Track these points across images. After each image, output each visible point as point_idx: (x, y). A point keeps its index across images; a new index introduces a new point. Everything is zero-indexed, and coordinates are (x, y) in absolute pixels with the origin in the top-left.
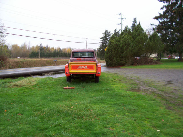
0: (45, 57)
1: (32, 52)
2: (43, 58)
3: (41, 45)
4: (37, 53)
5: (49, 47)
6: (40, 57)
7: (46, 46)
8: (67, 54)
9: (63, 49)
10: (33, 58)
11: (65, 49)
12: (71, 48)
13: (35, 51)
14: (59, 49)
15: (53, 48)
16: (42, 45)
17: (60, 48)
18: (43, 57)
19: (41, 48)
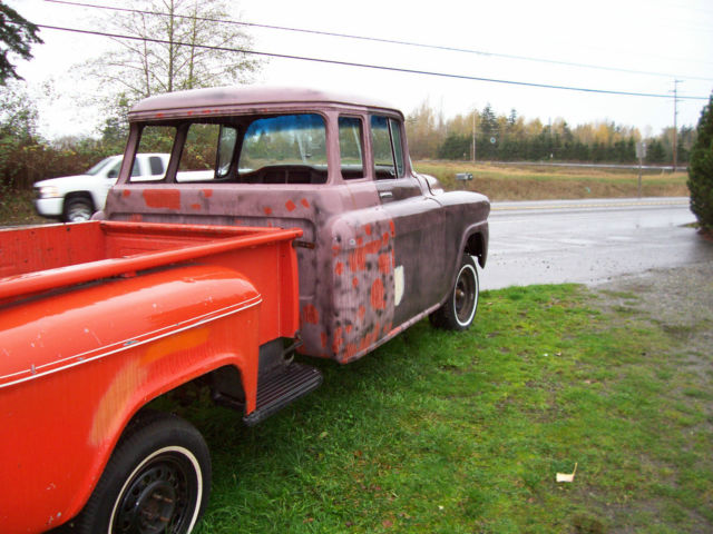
0: (499, 160)
1: (450, 139)
2: (489, 163)
3: (488, 110)
4: (468, 142)
5: (521, 120)
6: (476, 159)
7: (508, 115)
8: (590, 147)
9: (579, 128)
10: (452, 159)
11: (587, 129)
12: (613, 124)
13: (460, 135)
14: (560, 127)
15: (537, 123)
16: (492, 110)
17: (565, 124)
18: (489, 160)
19: (488, 123)
